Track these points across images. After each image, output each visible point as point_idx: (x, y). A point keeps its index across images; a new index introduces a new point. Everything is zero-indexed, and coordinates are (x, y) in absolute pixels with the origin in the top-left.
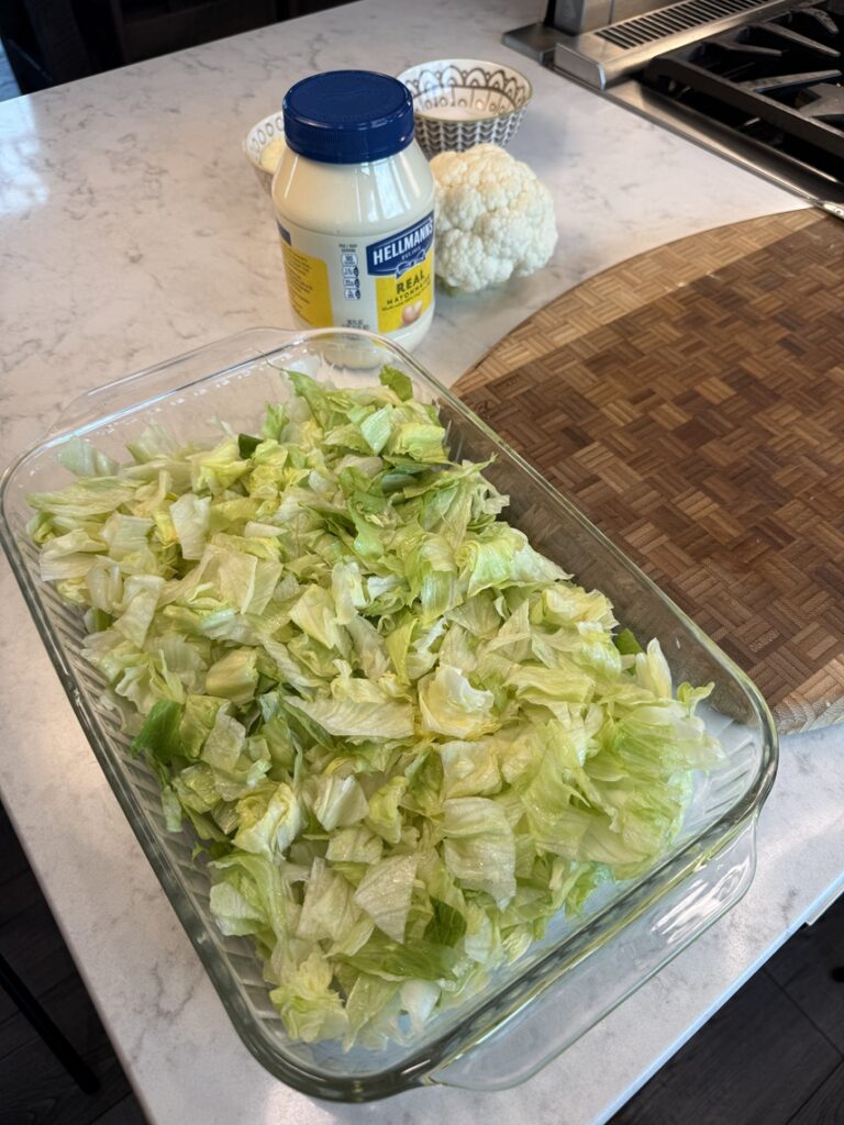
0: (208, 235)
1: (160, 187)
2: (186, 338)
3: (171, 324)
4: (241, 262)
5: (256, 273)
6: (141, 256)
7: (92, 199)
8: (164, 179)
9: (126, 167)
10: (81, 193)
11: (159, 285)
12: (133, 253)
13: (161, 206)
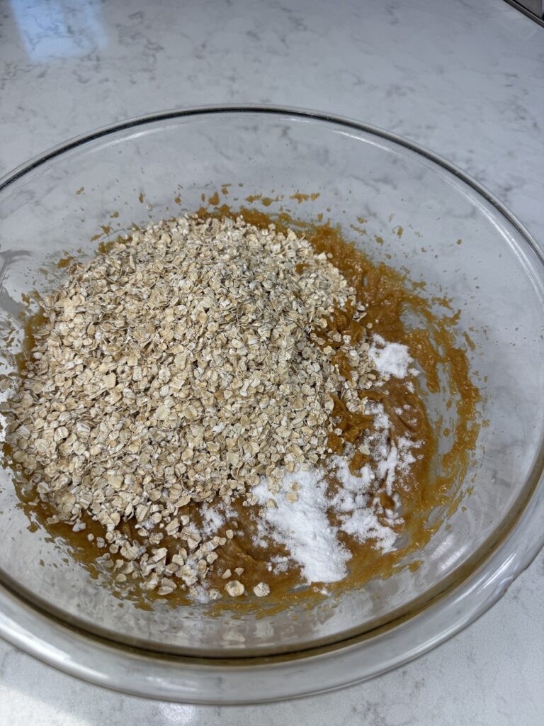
8: (159, 55)
9: (130, 40)
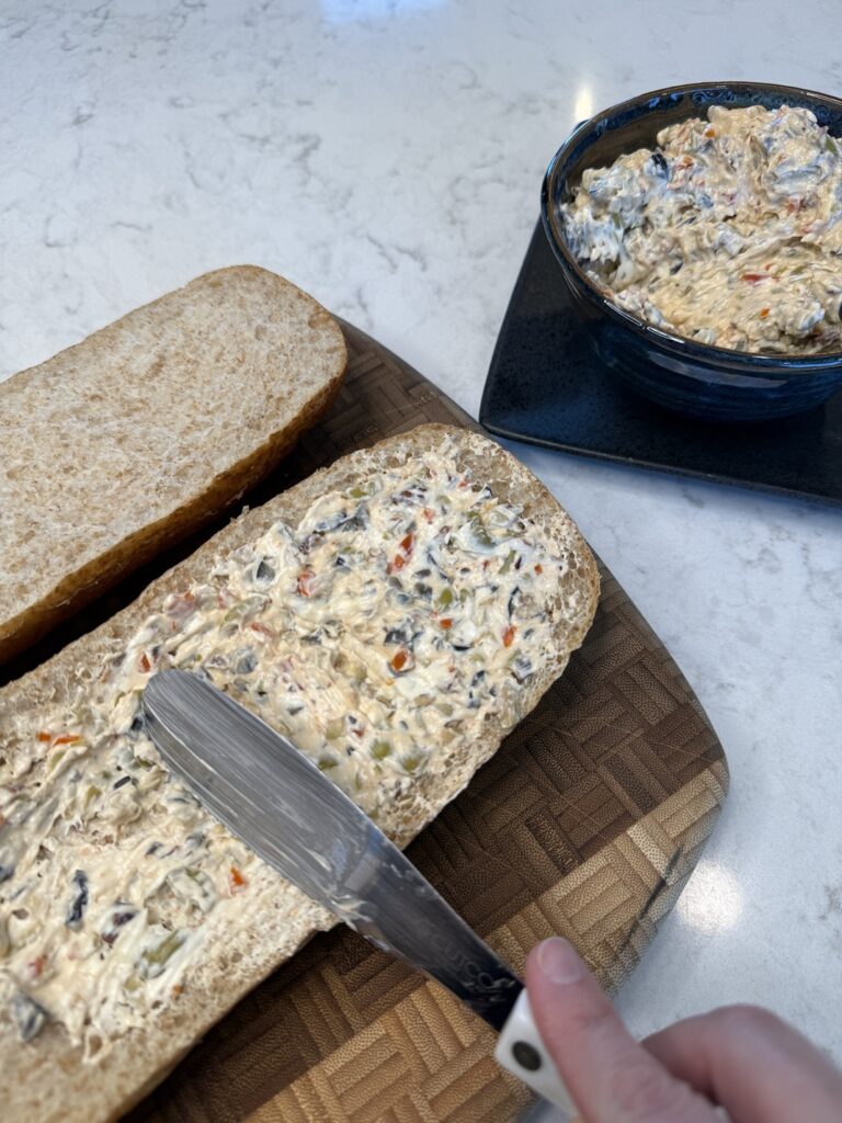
0: (181, 106)
1: (182, 25)
2: (49, 245)
3: (48, 221)
4: (187, 154)
5: (192, 176)
6: (90, 116)
7: (101, 26)
10: (95, 16)
11: (76, 164)
12: (85, 111)
13: (163, 52)
